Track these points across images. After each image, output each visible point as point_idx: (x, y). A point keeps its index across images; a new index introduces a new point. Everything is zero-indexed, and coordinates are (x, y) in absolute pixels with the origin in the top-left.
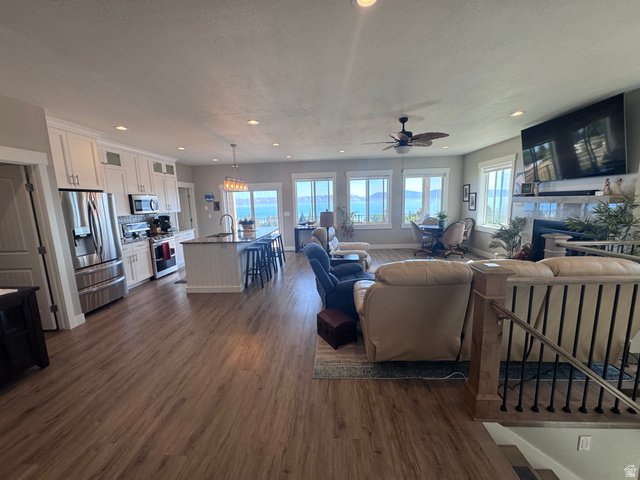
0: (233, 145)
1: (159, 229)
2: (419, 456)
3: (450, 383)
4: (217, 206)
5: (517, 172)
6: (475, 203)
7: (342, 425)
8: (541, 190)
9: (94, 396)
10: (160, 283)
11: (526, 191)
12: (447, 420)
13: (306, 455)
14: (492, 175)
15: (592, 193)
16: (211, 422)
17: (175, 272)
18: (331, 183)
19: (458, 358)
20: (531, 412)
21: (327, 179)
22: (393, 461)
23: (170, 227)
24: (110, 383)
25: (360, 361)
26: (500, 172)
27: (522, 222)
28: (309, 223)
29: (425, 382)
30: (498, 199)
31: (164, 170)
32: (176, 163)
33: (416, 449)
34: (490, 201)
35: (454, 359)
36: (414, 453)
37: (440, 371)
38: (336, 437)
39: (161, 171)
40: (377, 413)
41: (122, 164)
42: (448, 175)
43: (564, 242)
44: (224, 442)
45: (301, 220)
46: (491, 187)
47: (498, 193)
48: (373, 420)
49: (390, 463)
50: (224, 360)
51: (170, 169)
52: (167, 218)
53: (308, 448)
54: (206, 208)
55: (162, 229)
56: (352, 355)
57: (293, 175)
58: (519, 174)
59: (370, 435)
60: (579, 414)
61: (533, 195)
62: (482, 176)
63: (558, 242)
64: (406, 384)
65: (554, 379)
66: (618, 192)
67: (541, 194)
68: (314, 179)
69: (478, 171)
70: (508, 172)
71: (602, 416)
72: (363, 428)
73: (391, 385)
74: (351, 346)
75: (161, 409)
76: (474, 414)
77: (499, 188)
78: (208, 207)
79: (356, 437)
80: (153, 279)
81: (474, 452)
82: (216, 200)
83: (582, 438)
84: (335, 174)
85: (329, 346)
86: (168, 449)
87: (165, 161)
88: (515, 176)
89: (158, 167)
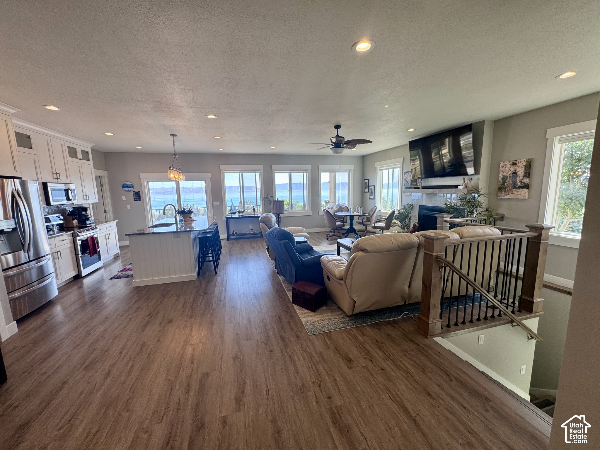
0: (173, 135)
1: (75, 222)
2: (407, 365)
3: (404, 320)
4: (138, 196)
5: (404, 171)
6: (374, 194)
7: (350, 361)
8: (423, 184)
9: (100, 394)
10: (87, 282)
11: (414, 185)
12: (412, 341)
13: (336, 384)
14: (385, 172)
15: (456, 187)
16: (245, 384)
17: (100, 269)
18: (258, 175)
19: (405, 302)
20: (455, 326)
21: (255, 171)
22: (394, 372)
23: (88, 219)
24: (109, 379)
25: (337, 317)
26: (391, 170)
27: (412, 207)
28: (239, 212)
29: (388, 323)
30: (390, 190)
31: (80, 155)
32: (92, 149)
33: (404, 362)
34: (385, 191)
35: (403, 303)
36: (403, 364)
37: (394, 314)
38: (350, 368)
39: (76, 157)
40: (368, 347)
41: (33, 146)
42: (352, 171)
43: (448, 219)
44: (267, 394)
45: (231, 209)
46: (385, 181)
47: (390, 185)
48: (368, 352)
49: (393, 374)
50: (221, 337)
51: (85, 154)
52: (85, 209)
53: (335, 380)
54: (124, 198)
55: (79, 222)
56: (329, 314)
57: (222, 167)
58: (406, 173)
59: (372, 361)
60: (477, 323)
61: (418, 188)
62: (379, 173)
63: (445, 219)
64: (376, 326)
65: (458, 307)
66: (470, 187)
67: (424, 187)
68: (243, 171)
69: (375, 169)
70: (397, 172)
71: (488, 321)
72: (365, 358)
73: (368, 329)
74: (324, 308)
75: (189, 386)
76: (427, 335)
77: (390, 181)
78: (127, 197)
79: (363, 365)
80: (78, 277)
81: (437, 355)
82: (136, 190)
83: (480, 336)
84: (261, 167)
85: (307, 311)
86: (220, 412)
87: (81, 146)
88: (404, 173)
89: (73, 152)
